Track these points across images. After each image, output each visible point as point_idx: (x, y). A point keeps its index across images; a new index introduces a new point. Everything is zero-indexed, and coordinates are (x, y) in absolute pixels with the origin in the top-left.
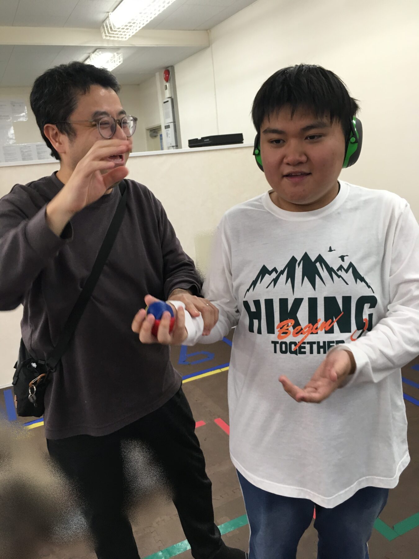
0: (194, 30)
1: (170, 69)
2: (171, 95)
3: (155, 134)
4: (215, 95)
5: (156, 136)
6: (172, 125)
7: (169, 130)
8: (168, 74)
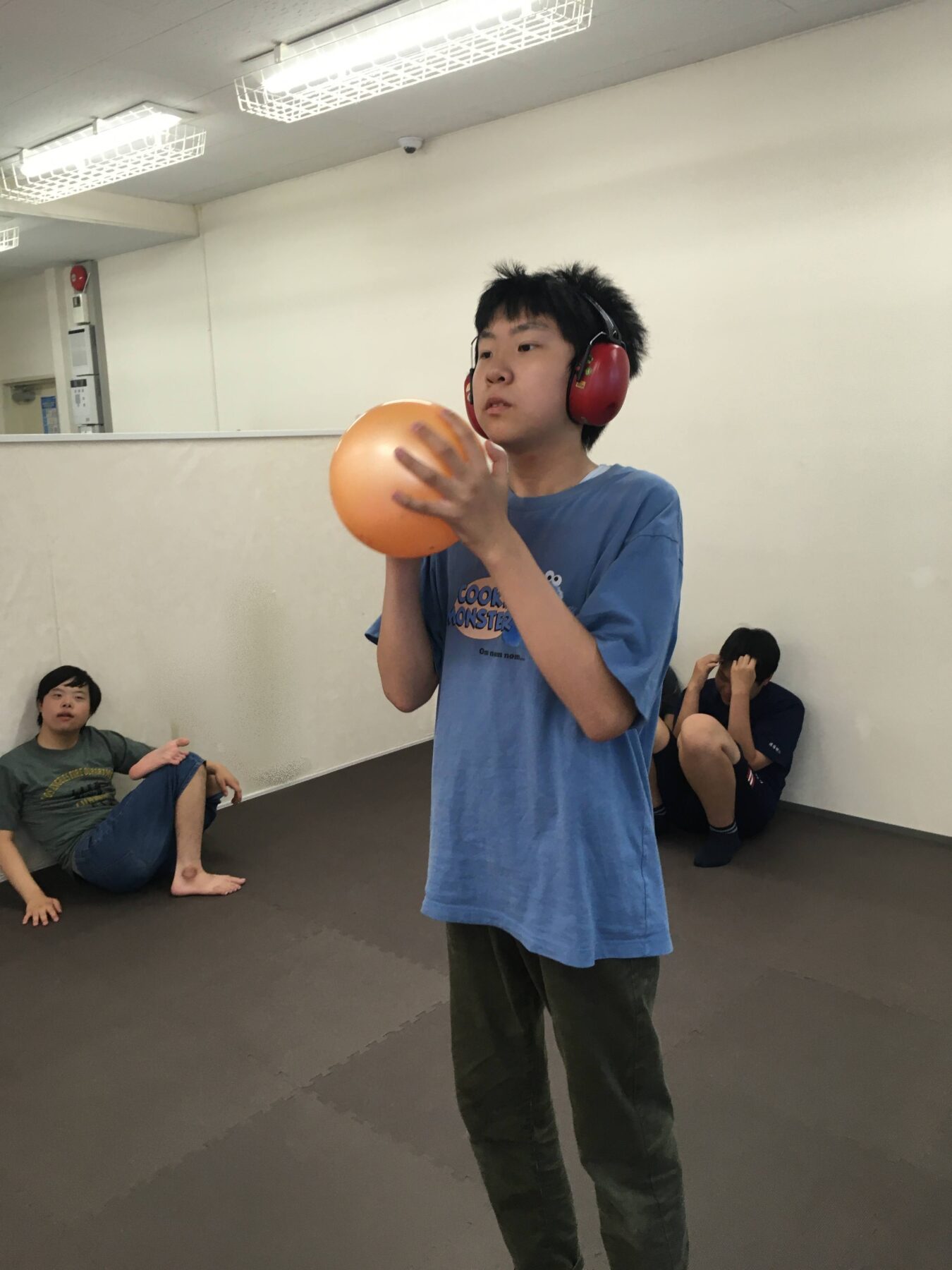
0: (168, 202)
1: (87, 266)
3: (27, 396)
6: (91, 381)
7: (83, 391)
8: (83, 275)
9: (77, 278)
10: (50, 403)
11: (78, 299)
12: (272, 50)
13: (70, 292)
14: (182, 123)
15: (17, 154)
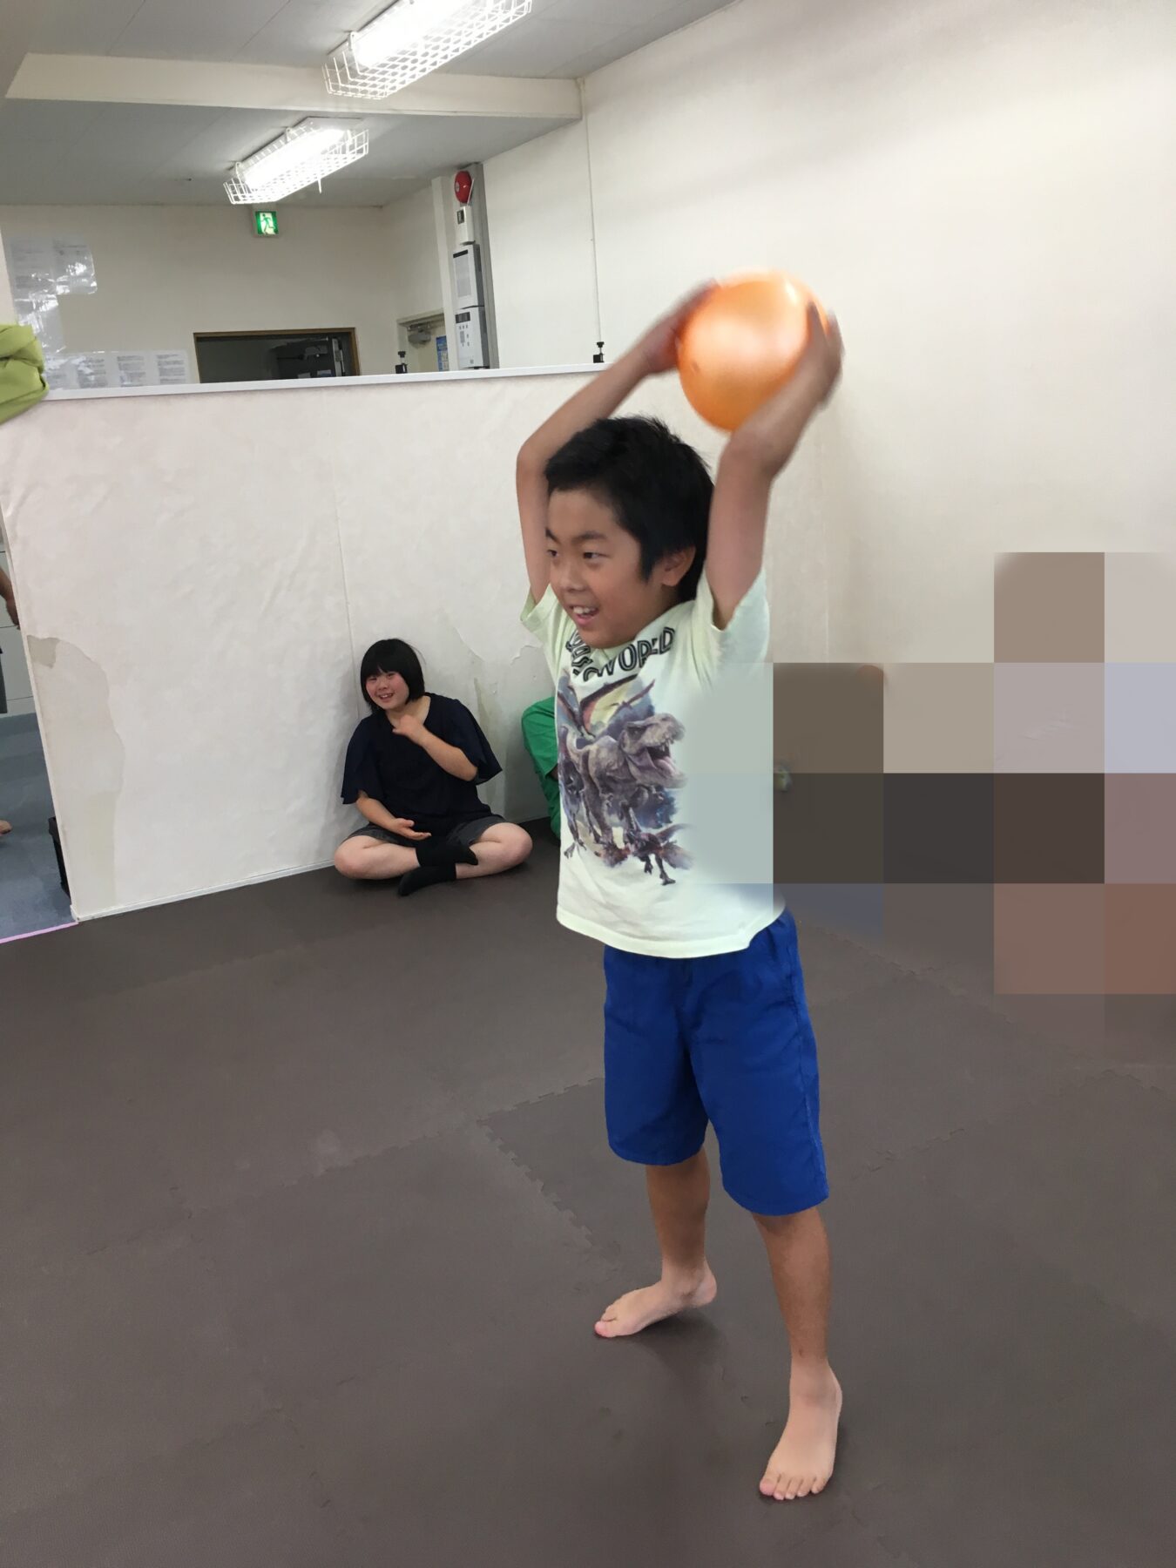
0: (544, 78)
1: (472, 171)
2: (475, 237)
3: (423, 337)
4: (593, 240)
5: (424, 342)
7: (468, 326)
8: (467, 183)
9: (461, 187)
11: (462, 212)
13: (455, 205)
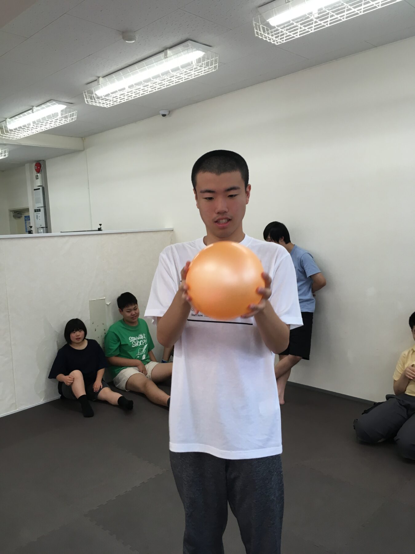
0: (71, 137)
1: (41, 163)
2: (42, 184)
3: (19, 215)
4: (89, 188)
5: (19, 217)
6: (42, 210)
7: (39, 213)
8: (40, 166)
9: (37, 167)
10: (28, 218)
11: (38, 175)
12: (97, 80)
13: (35, 173)
14: (66, 108)
15: (5, 120)
